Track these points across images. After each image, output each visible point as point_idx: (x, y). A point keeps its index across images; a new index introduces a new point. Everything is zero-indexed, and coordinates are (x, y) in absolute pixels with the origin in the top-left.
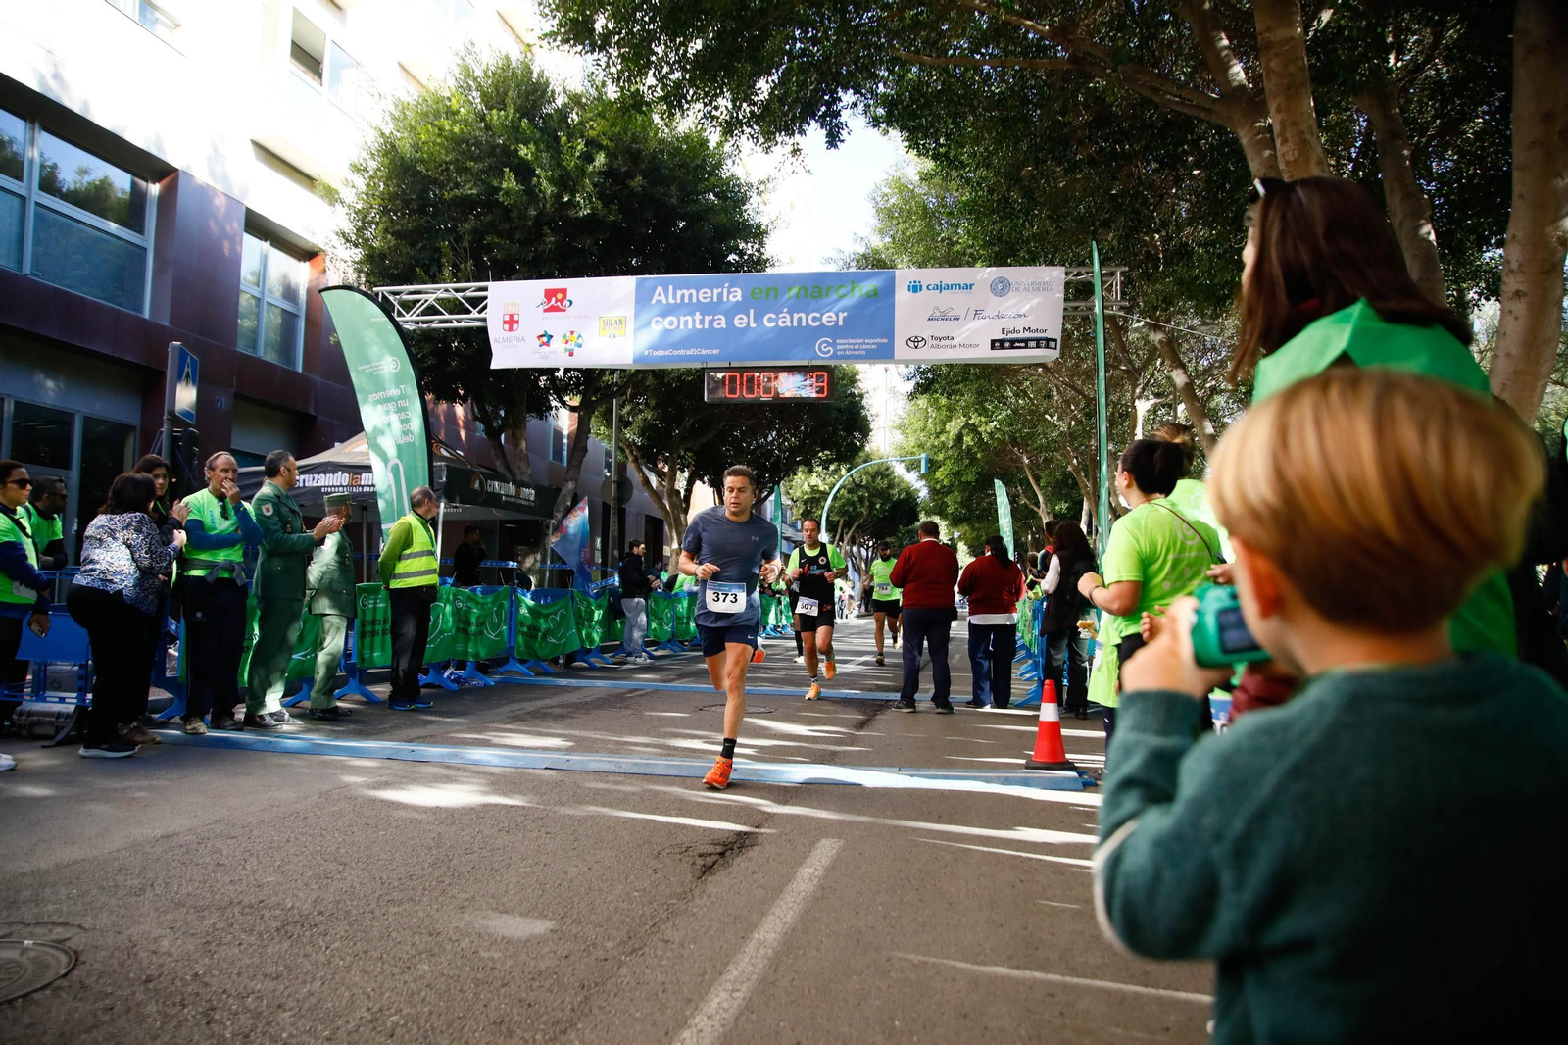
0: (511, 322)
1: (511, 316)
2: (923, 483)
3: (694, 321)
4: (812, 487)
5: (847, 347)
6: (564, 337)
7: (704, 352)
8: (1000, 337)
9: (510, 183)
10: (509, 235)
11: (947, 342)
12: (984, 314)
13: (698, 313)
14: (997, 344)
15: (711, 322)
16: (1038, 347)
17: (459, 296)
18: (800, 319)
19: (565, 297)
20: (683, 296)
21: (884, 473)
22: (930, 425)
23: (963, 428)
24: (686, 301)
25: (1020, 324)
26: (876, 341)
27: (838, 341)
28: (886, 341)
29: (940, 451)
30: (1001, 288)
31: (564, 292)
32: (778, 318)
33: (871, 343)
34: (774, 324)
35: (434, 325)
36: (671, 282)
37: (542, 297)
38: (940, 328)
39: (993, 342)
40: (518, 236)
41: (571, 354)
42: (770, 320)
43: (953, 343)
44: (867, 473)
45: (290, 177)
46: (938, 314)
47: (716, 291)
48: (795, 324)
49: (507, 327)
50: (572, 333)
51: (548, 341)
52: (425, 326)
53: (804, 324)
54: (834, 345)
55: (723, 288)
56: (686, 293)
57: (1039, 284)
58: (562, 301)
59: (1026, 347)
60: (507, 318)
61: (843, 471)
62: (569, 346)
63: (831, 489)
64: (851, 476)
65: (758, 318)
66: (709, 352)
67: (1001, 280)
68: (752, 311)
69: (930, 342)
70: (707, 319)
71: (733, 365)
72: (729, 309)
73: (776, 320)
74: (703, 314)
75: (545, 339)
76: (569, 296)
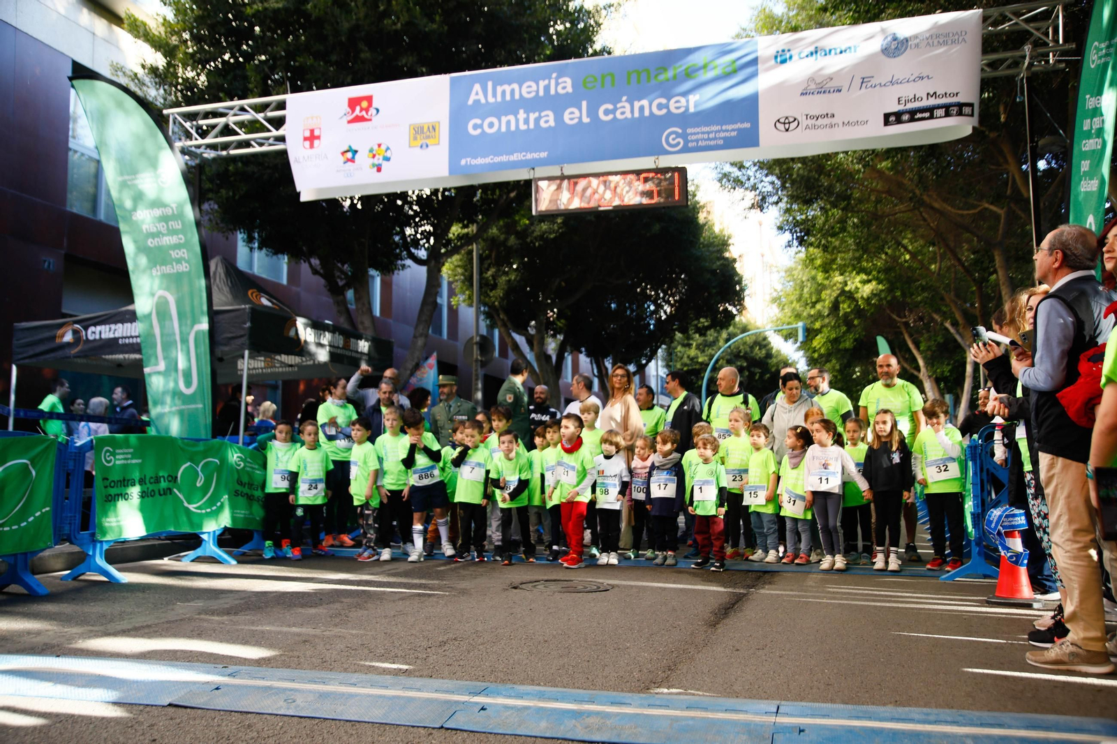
0: (312, 138)
1: (312, 131)
2: (801, 353)
3: (517, 121)
4: (692, 359)
5: (700, 136)
6: (371, 151)
7: (529, 156)
8: (895, 108)
11: (826, 121)
12: (873, 82)
13: (521, 111)
14: (892, 118)
15: (537, 120)
16: (947, 115)
17: (260, 117)
18: (642, 109)
19: (370, 105)
20: (504, 93)
21: (762, 343)
22: (806, 295)
23: (840, 295)
24: (508, 97)
25: (921, 89)
26: (739, 126)
27: (689, 131)
28: (747, 125)
29: (816, 320)
30: (894, 47)
31: (369, 99)
32: (615, 109)
33: (731, 129)
34: (611, 117)
35: (233, 152)
36: (489, 77)
37: (345, 107)
38: (817, 104)
39: (887, 116)
40: (334, 58)
41: (379, 170)
42: (607, 112)
43: (833, 121)
44: (745, 343)
46: (813, 86)
47: (542, 84)
48: (636, 115)
49: (307, 143)
50: (379, 146)
51: (353, 157)
52: (224, 153)
53: (647, 113)
54: (684, 136)
55: (550, 78)
56: (507, 88)
57: (947, 35)
58: (367, 110)
59: (931, 117)
60: (308, 134)
61: (721, 342)
62: (376, 161)
63: (711, 359)
64: (729, 347)
65: (592, 112)
66: (536, 155)
67: (895, 36)
68: (584, 104)
69: (804, 122)
70: (533, 116)
71: (566, 173)
72: (557, 104)
73: (614, 111)
74: (527, 112)
75: (349, 155)
76: (375, 104)
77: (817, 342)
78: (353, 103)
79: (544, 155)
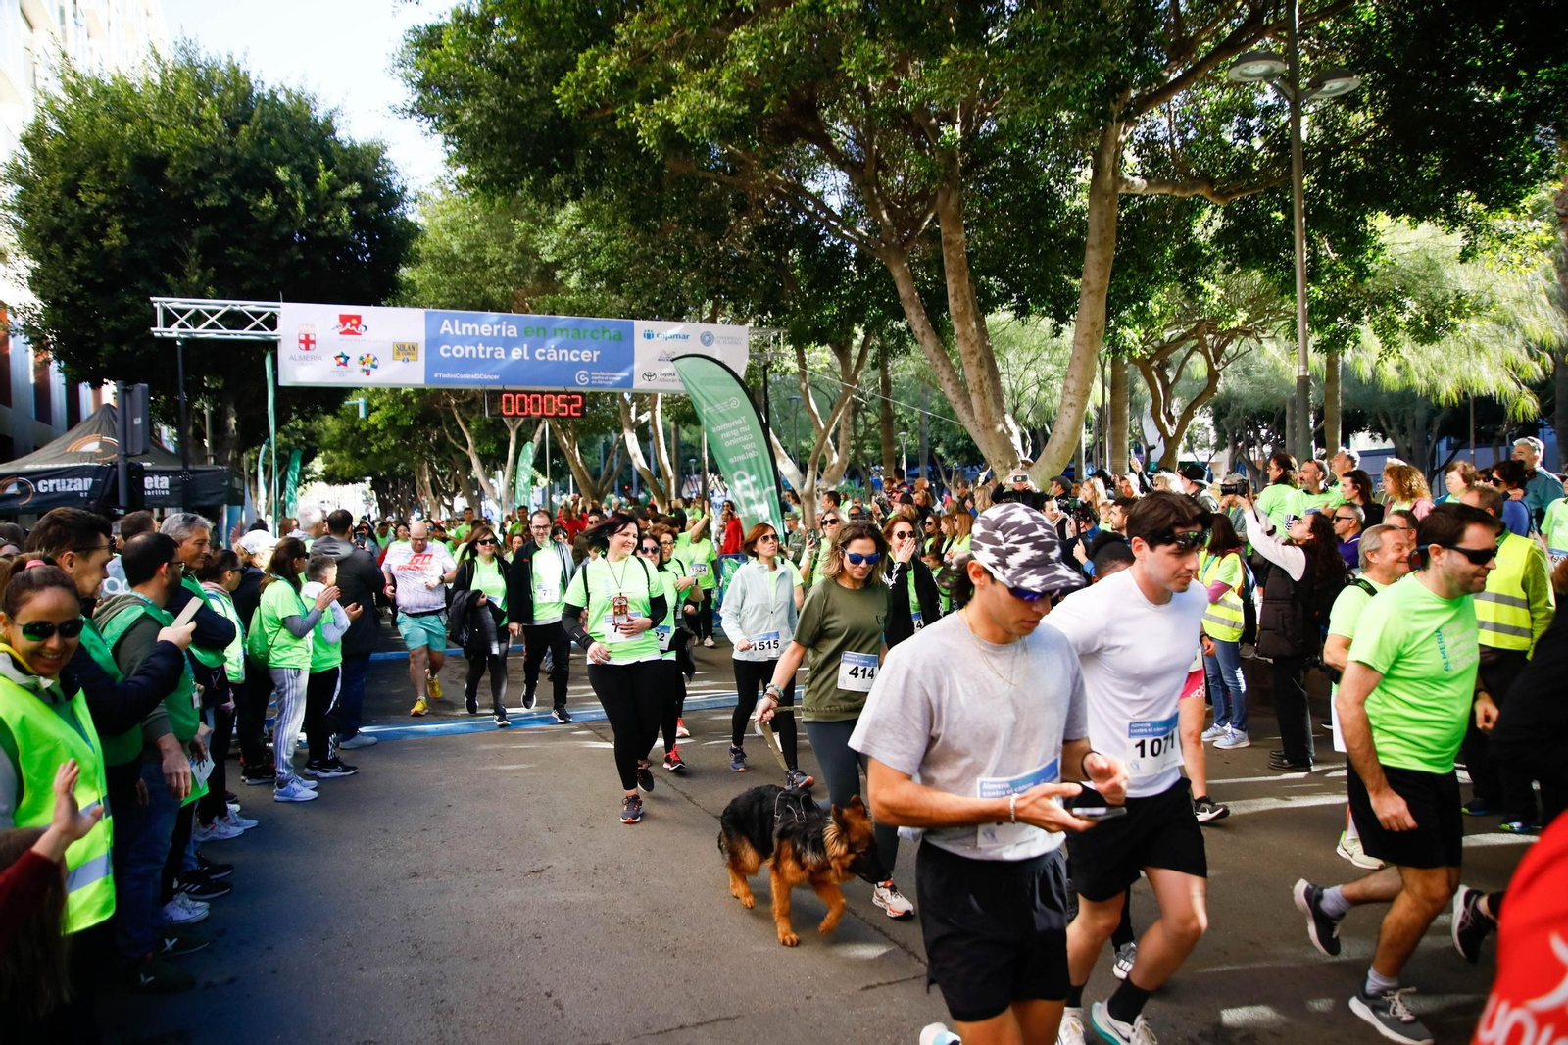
0: (306, 341)
1: (307, 336)
3: (477, 351)
5: (600, 377)
6: (361, 358)
7: (486, 377)
11: (671, 378)
13: (481, 345)
15: (492, 353)
18: (564, 355)
19: (359, 322)
20: (467, 329)
24: (470, 333)
26: (622, 374)
27: (593, 373)
30: (707, 340)
31: (358, 318)
32: (547, 353)
33: (619, 376)
34: (543, 357)
36: (456, 316)
37: (337, 321)
41: (368, 375)
43: (675, 378)
46: (665, 356)
47: (496, 328)
48: (560, 358)
49: (303, 346)
50: (368, 355)
51: (346, 362)
53: (567, 359)
54: (589, 376)
55: (500, 324)
56: (470, 327)
57: (733, 339)
58: (357, 326)
60: (303, 338)
62: (365, 367)
65: (531, 352)
66: (491, 377)
67: (708, 335)
68: (526, 346)
69: (659, 377)
70: (489, 350)
71: (507, 388)
72: (508, 344)
73: (545, 354)
74: (485, 346)
75: (342, 360)
76: (363, 322)
77: (372, 420)
78: (344, 319)
79: (496, 377)
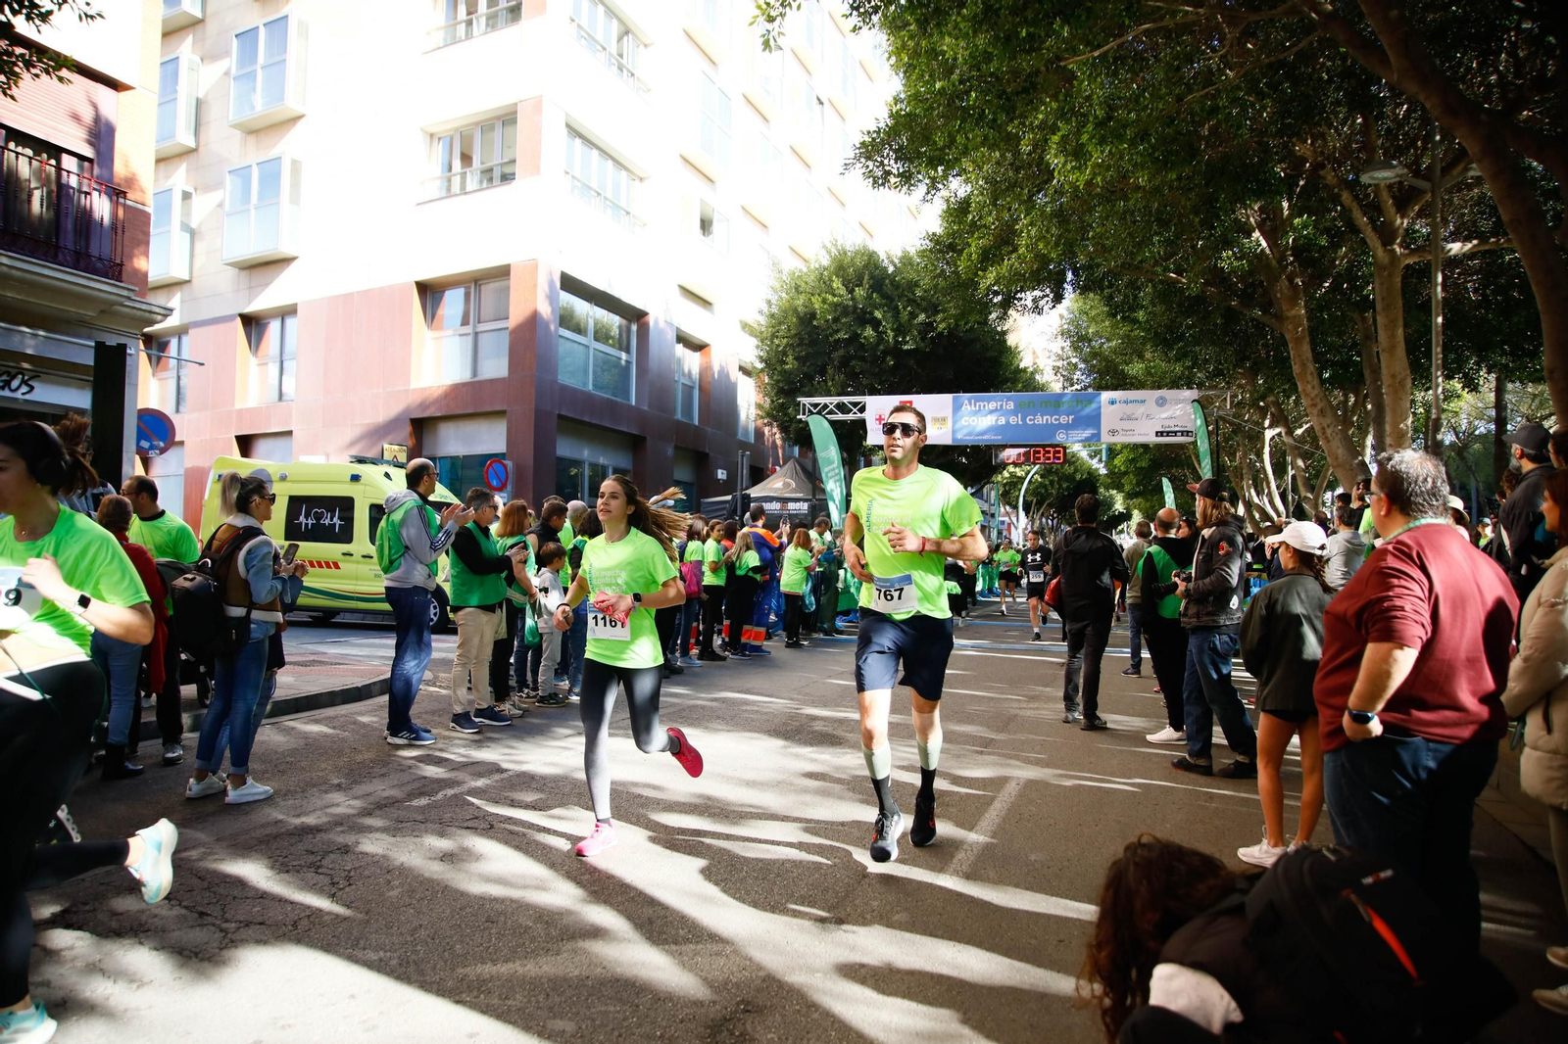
0: (879, 419)
1: (879, 416)
4: (1011, 473)
5: (1073, 434)
8: (1161, 429)
9: (869, 332)
10: (863, 359)
11: (1131, 432)
12: (1152, 417)
13: (989, 416)
14: (1159, 434)
15: (997, 421)
16: (1182, 435)
18: (1046, 419)
19: (910, 405)
20: (980, 405)
21: (1071, 460)
24: (982, 407)
25: (1172, 423)
26: (1091, 431)
27: (1068, 431)
30: (1161, 402)
31: (909, 402)
32: (1035, 419)
33: (1087, 432)
36: (972, 397)
38: (1127, 425)
39: (1157, 432)
43: (1134, 432)
45: (694, 301)
46: (1125, 416)
47: (998, 403)
49: (877, 422)
53: (1048, 422)
55: (1002, 401)
56: (982, 403)
59: (1176, 435)
60: (877, 417)
63: (1027, 474)
65: (1023, 420)
66: (994, 437)
67: (1162, 398)
68: (1018, 414)
69: (1121, 432)
72: (1006, 413)
73: (1032, 419)
76: (912, 405)
77: (1116, 462)
78: (901, 403)
79: (998, 437)
